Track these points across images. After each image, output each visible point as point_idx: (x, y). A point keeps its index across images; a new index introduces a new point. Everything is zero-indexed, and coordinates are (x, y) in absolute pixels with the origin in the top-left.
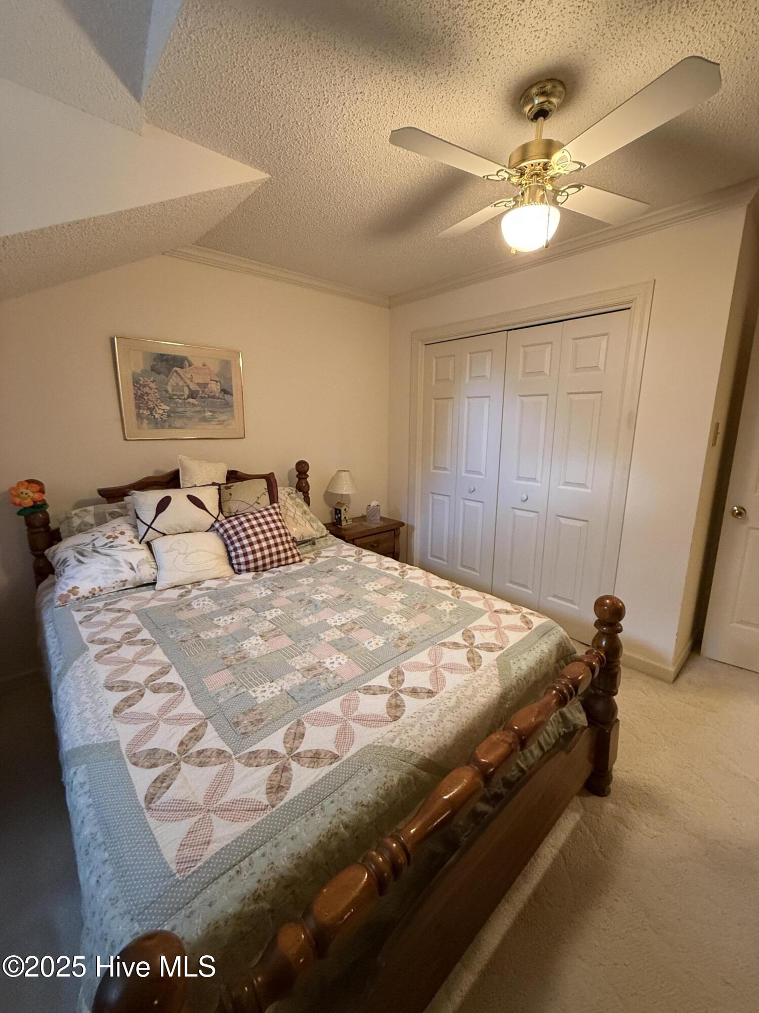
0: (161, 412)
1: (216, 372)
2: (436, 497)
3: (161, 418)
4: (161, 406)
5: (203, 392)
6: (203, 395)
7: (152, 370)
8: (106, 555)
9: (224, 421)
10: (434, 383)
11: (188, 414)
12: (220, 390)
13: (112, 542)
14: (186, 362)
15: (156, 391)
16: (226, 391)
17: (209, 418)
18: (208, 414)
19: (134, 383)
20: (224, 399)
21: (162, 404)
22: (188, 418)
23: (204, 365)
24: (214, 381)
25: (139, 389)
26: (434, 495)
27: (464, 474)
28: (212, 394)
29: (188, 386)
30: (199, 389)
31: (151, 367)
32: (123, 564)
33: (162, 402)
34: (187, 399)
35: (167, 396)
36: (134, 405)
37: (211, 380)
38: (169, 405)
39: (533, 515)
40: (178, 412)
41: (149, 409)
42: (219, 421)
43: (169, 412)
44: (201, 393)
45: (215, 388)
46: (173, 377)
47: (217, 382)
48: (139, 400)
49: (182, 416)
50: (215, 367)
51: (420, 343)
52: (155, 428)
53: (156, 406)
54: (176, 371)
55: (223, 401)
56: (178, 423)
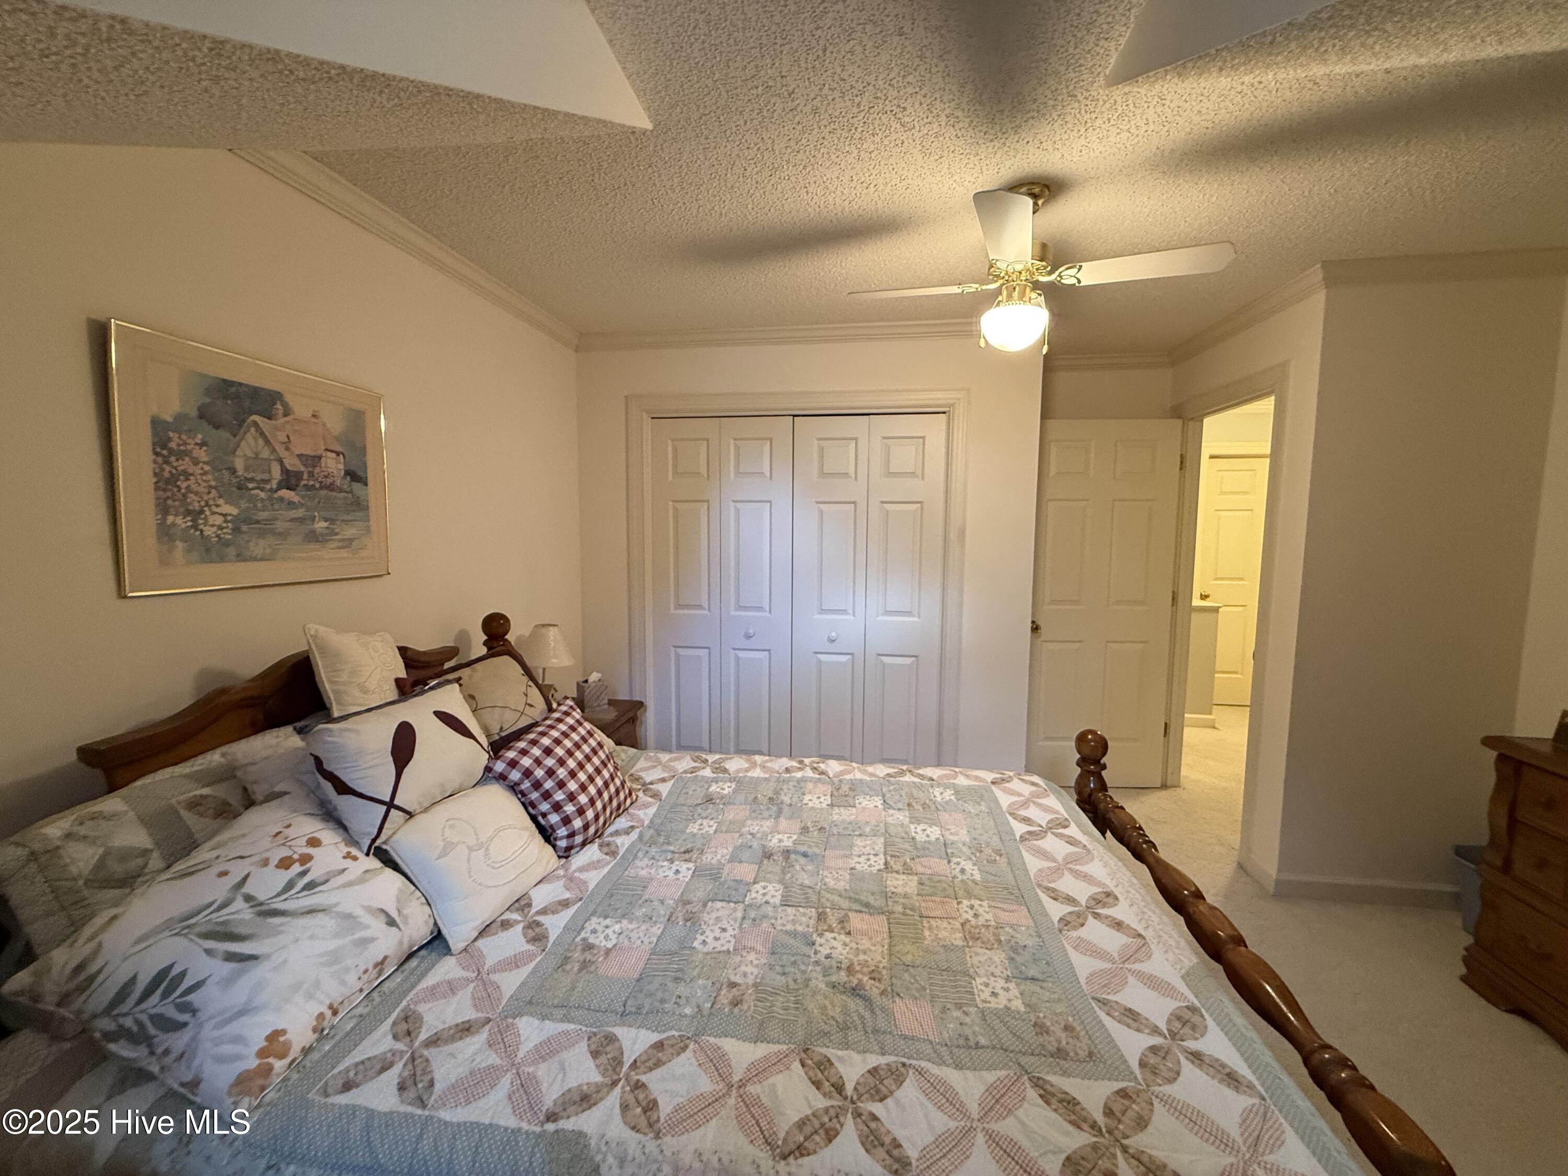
0: (219, 520)
1: (336, 433)
2: (680, 651)
3: (218, 536)
4: (217, 506)
5: (311, 474)
6: (311, 483)
7: (201, 416)
8: (311, 911)
9: (351, 540)
10: (670, 477)
11: (280, 525)
12: (343, 473)
13: (304, 874)
14: (279, 406)
15: (207, 468)
16: (356, 476)
17: (322, 535)
18: (321, 525)
19: (154, 444)
20: (351, 492)
21: (221, 501)
22: (280, 534)
23: (314, 416)
24: (333, 451)
25: (167, 462)
26: (678, 650)
27: (733, 613)
28: (329, 481)
29: (281, 461)
30: (302, 468)
31: (199, 409)
32: (366, 919)
33: (220, 497)
34: (276, 491)
35: (234, 481)
36: (153, 502)
37: (327, 450)
38: (237, 506)
39: (844, 658)
40: (258, 522)
41: (188, 513)
42: (343, 540)
43: (236, 520)
44: (305, 476)
45: (333, 466)
46: (249, 437)
47: (338, 454)
48: (164, 490)
49: (265, 529)
50: (335, 423)
51: (645, 415)
52: (203, 561)
53: (207, 505)
54: (255, 424)
55: (350, 496)
56: (258, 546)
